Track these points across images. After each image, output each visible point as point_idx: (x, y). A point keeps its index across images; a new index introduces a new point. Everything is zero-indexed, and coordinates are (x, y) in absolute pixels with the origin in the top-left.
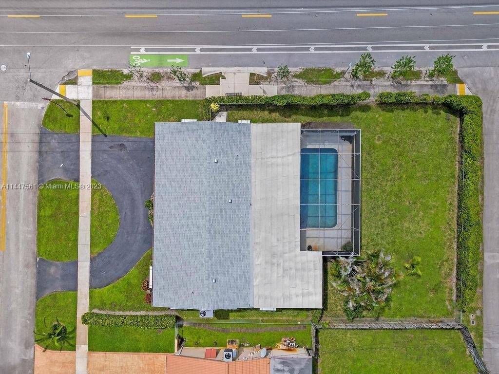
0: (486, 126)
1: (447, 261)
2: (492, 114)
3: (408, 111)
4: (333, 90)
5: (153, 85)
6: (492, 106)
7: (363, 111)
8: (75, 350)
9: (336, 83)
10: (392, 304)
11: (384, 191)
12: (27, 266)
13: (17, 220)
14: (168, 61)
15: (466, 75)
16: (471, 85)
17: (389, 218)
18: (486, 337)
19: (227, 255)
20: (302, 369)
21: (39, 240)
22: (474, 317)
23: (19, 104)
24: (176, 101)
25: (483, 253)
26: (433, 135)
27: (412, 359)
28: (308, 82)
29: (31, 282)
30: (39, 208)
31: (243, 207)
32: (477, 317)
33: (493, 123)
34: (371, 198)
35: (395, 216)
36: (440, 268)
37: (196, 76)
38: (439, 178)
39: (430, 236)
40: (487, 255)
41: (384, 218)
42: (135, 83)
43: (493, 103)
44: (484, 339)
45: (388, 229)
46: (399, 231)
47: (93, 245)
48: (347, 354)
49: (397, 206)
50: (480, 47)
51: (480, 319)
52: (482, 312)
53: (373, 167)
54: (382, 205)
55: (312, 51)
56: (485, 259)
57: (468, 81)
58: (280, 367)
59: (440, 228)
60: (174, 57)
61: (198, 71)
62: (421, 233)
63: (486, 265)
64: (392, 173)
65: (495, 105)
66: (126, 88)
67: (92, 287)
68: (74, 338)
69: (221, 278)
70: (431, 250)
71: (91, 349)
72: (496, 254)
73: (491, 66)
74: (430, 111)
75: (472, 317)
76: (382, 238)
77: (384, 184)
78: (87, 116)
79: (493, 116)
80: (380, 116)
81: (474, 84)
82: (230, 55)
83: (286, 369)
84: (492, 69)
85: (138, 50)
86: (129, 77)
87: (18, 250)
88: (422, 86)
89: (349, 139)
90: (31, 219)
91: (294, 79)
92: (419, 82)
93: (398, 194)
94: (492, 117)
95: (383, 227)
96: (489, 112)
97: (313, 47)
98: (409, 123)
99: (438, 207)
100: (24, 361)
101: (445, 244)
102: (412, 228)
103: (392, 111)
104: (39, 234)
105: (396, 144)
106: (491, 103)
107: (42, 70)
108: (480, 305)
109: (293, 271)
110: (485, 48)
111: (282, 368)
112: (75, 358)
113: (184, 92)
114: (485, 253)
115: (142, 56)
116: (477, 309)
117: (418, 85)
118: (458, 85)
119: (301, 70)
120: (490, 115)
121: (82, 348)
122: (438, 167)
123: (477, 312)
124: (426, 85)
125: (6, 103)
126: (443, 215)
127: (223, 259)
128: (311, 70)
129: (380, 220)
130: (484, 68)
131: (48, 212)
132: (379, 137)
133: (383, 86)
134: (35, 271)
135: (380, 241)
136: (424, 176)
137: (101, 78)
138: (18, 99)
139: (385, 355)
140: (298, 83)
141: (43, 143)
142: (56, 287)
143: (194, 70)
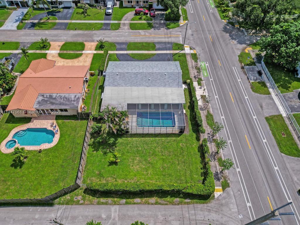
0: (199, 206)
1: (116, 181)
2: (208, 210)
3: (200, 159)
4: (205, 125)
5: (194, 67)
6: (212, 210)
7: (196, 138)
8: (95, 50)
9: (208, 127)
10: (95, 152)
11: (155, 147)
13: (142, 38)
14: (205, 72)
15: (228, 193)
16: (222, 196)
17: (141, 150)
18: (66, 207)
19: (127, 79)
20: (74, 104)
21: (135, 43)
22: (79, 199)
23: (181, 39)
24: (189, 74)
25: (119, 205)
26: (188, 172)
27: (63, 162)
28: (206, 116)
29: (120, 41)
30: (146, 43)
31: (147, 84)
32: (79, 201)
33: (201, 210)
34: (152, 142)
35: (142, 153)
36: (112, 177)
37: (201, 79)
38: (164, 175)
39: (131, 171)
40: (117, 207)
41: (141, 147)
42: (194, 63)
43: (215, 211)
44: (65, 206)
45: (135, 149)
46: (134, 155)
47: (132, 54)
48: (74, 132)
49: (148, 154)
50: (248, 202)
51: (78, 203)
52: (82, 204)
53: (168, 142)
54: (148, 147)
55: (222, 117)
56: (115, 206)
57: (225, 195)
59: (135, 176)
60: (207, 73)
61: (203, 80)
62: (133, 166)
63: (111, 206)
64: (165, 152)
65: (214, 212)
66: (191, 61)
67: (117, 54)
69: (118, 76)
70: (123, 172)
71: (94, 54)
72: (118, 213)
73: (238, 209)
74: (202, 171)
75: (80, 198)
76: (130, 147)
77: (159, 147)
78: (179, 52)
79: (207, 211)
81: (224, 198)
82: (212, 89)
83: (75, 99)
84: (237, 210)
85: (207, 63)
86: (196, 62)
87: (131, 38)
88: (216, 167)
89: (182, 131)
90: (142, 41)
91: (207, 111)
92: (217, 165)
93: (154, 154)
94: (205, 210)
95: (136, 147)
96: (209, 208)
97: (224, 117)
98: (194, 159)
99: (147, 175)
100: (94, 40)
101: (126, 180)
102: (136, 161)
103: (199, 151)
104: (137, 43)
105: (181, 153)
106: (214, 209)
107: (194, 42)
108: (86, 203)
110: (249, 204)
111: (76, 97)
112: (92, 50)
113: (193, 76)
114: (118, 206)
115: (205, 65)
116: (84, 201)
117: (216, 165)
118: (221, 188)
119: (211, 113)
120: (206, 209)
121: (95, 52)
122: (170, 175)
123: (82, 201)
124: (217, 169)
125: (181, 36)
126: (143, 178)
127: (126, 77)
128: (213, 117)
129: (140, 146)
130: (236, 204)
131: (144, 44)
132: (184, 145)
133: (212, 147)
134: (124, 42)
135: (129, 146)
136: (165, 168)
137: (194, 55)
138: (183, 38)
139: (68, 149)
140: (205, 112)
141: (169, 43)
142: (118, 46)
143: (203, 78)
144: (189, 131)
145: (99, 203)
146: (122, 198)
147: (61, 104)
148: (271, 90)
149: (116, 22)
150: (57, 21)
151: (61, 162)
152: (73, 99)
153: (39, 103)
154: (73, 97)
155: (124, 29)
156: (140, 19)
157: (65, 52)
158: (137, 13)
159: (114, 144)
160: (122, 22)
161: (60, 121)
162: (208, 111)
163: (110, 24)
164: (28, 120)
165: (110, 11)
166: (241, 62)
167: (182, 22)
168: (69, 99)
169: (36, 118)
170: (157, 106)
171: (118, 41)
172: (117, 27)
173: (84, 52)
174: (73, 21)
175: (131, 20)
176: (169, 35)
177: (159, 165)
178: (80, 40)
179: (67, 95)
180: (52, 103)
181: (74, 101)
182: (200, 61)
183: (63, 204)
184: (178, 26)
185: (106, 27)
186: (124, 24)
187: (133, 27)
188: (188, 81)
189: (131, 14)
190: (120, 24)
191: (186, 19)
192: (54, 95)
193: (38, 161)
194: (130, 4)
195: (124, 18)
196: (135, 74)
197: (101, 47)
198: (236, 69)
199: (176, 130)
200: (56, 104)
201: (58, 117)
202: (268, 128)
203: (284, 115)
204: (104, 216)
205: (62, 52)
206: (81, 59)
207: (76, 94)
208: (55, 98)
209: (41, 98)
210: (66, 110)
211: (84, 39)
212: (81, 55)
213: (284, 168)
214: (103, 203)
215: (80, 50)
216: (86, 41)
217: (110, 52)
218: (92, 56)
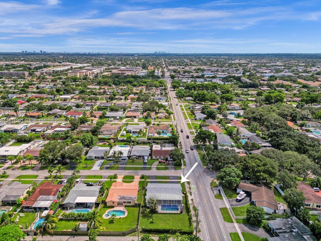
3: (189, 222)
5: (188, 187)
7: (188, 215)
10: (144, 219)
14: (193, 189)
15: (200, 234)
20: (134, 200)
21: (159, 176)
29: (152, 175)
31: (166, 192)
34: (168, 216)
35: (164, 220)
37: (191, 193)
42: (188, 185)
45: (161, 218)
46: (160, 220)
47: (158, 181)
48: (133, 212)
49: (166, 220)
53: (175, 216)
54: (166, 218)
55: (200, 208)
64: (174, 219)
67: (150, 181)
69: (153, 189)
73: (203, 239)
82: (196, 197)
85: (194, 186)
87: (157, 174)
89: (181, 212)
90: (163, 175)
93: (169, 220)
98: (186, 222)
100: (139, 175)
103: (188, 219)
111: (135, 197)
112: (138, 179)
113: (188, 191)
117: (195, 224)
121: (140, 180)
123: (140, 235)
127: (156, 189)
128: (196, 207)
129: (163, 217)
130: (202, 237)
132: (182, 217)
133: (194, 218)
134: (154, 176)
135: (158, 217)
137: (188, 182)
139: (132, 218)
140: (193, 206)
141: (176, 176)
142: (151, 178)
143: (192, 192)
144: (184, 212)
146: (156, 234)
147: (128, 199)
148: (224, 198)
149: (149, 166)
150: (120, 166)
151: (129, 222)
153: (119, 199)
154: (133, 197)
155: (153, 170)
156: (162, 165)
157: (125, 180)
158: (160, 162)
159: (151, 216)
160: (152, 166)
161: (127, 208)
162: (194, 205)
163: (146, 167)
164: (113, 207)
165: (146, 161)
166: (211, 186)
167: (183, 167)
168: (131, 198)
169: (116, 206)
170: (170, 201)
171: (150, 175)
172: (150, 169)
173: (134, 180)
174: (127, 166)
175: (157, 166)
176: (176, 173)
177: (171, 224)
178: (132, 174)
179: (131, 196)
180: (125, 199)
182: (191, 185)
183: (132, 236)
184: (181, 169)
185: (144, 169)
186: (153, 167)
187: (158, 169)
188: (185, 192)
189: (157, 163)
190: (151, 167)
191: (185, 165)
192: (125, 196)
193: (120, 222)
194: (156, 158)
195: (153, 164)
196: (160, 188)
197: (143, 177)
198: (209, 189)
199: (179, 212)
200: (127, 199)
201: (126, 206)
202: (220, 212)
203: (228, 207)
205: (123, 180)
206: (133, 183)
208: (125, 197)
209: (119, 197)
210: (130, 202)
211: (134, 174)
212: (133, 181)
213: (225, 226)
215: (132, 179)
216: (135, 175)
217: (147, 180)
218: (139, 182)
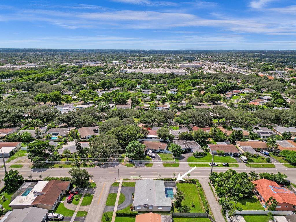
1: (201, 205)
12: (103, 207)
18: (216, 220)
23: (108, 183)
30: (108, 197)
31: (153, 190)
35: (187, 198)
51: (213, 217)
58: (164, 217)
59: (197, 200)
62: (194, 201)
63: (210, 207)
66: (129, 181)
68: (111, 220)
70: (197, 203)
78: (121, 184)
80: (180, 184)
86: (130, 179)
87: (101, 204)
90: (106, 199)
104: (107, 201)
109: (164, 201)
110: (198, 176)
115: (133, 177)
116: (212, 214)
125: (105, 183)
131: (110, 198)
137: (124, 179)
138: (107, 182)
145: (211, 210)
148: (150, 163)
149: (75, 214)
152: (165, 218)
154: (164, 218)
155: (87, 209)
156: (77, 200)
160: (77, 210)
163: (77, 217)
166: (132, 167)
167: (91, 181)
168: (166, 220)
172: (83, 213)
175: (77, 205)
181: (166, 217)
184: (94, 183)
186: (81, 209)
187: (86, 204)
190: (79, 211)
198: (137, 169)
202: (169, 167)
203: (163, 163)
204: (215, 208)
207: (162, 217)
213: (184, 168)
214: (211, 209)
